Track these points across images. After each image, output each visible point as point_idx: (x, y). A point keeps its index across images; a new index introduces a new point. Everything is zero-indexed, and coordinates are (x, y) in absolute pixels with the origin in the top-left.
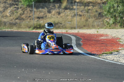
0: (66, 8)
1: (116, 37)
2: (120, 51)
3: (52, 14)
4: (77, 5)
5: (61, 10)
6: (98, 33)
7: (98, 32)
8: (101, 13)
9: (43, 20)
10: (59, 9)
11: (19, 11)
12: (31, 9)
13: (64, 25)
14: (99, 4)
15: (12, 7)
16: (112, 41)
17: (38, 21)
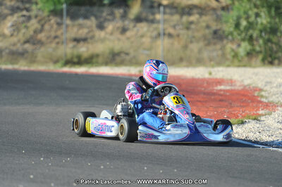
0: (139, 19)
1: (251, 87)
2: (262, 118)
3: (106, 33)
4: (165, 13)
5: (126, 22)
6: (211, 77)
7: (210, 74)
8: (219, 30)
9: (86, 45)
10: (123, 21)
11: (33, 25)
12: (59, 20)
13: (134, 57)
14: (214, 9)
15: (16, 15)
16: (243, 95)
17: (74, 47)
